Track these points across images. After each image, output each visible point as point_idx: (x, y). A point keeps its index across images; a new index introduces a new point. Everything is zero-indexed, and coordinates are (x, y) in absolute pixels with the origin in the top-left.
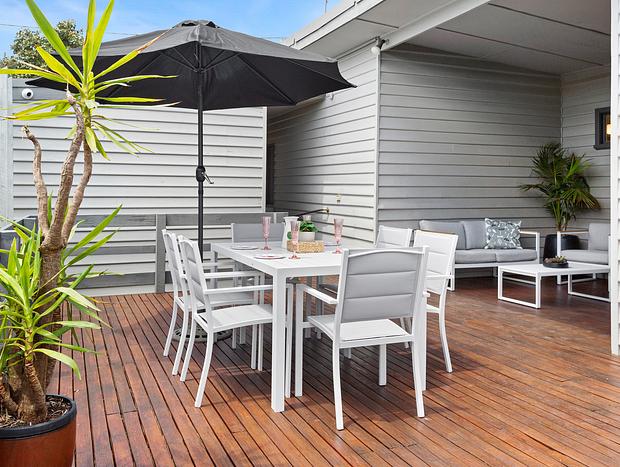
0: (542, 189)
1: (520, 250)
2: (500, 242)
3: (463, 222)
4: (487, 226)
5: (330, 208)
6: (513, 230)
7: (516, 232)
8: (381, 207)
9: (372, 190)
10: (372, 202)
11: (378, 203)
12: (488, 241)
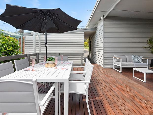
0: (150, 48)
1: (142, 63)
2: (136, 61)
3: (126, 56)
4: (133, 57)
5: (97, 52)
6: (140, 58)
7: (141, 58)
8: (105, 52)
9: (103, 48)
10: (103, 51)
11: (104, 51)
12: (133, 60)
